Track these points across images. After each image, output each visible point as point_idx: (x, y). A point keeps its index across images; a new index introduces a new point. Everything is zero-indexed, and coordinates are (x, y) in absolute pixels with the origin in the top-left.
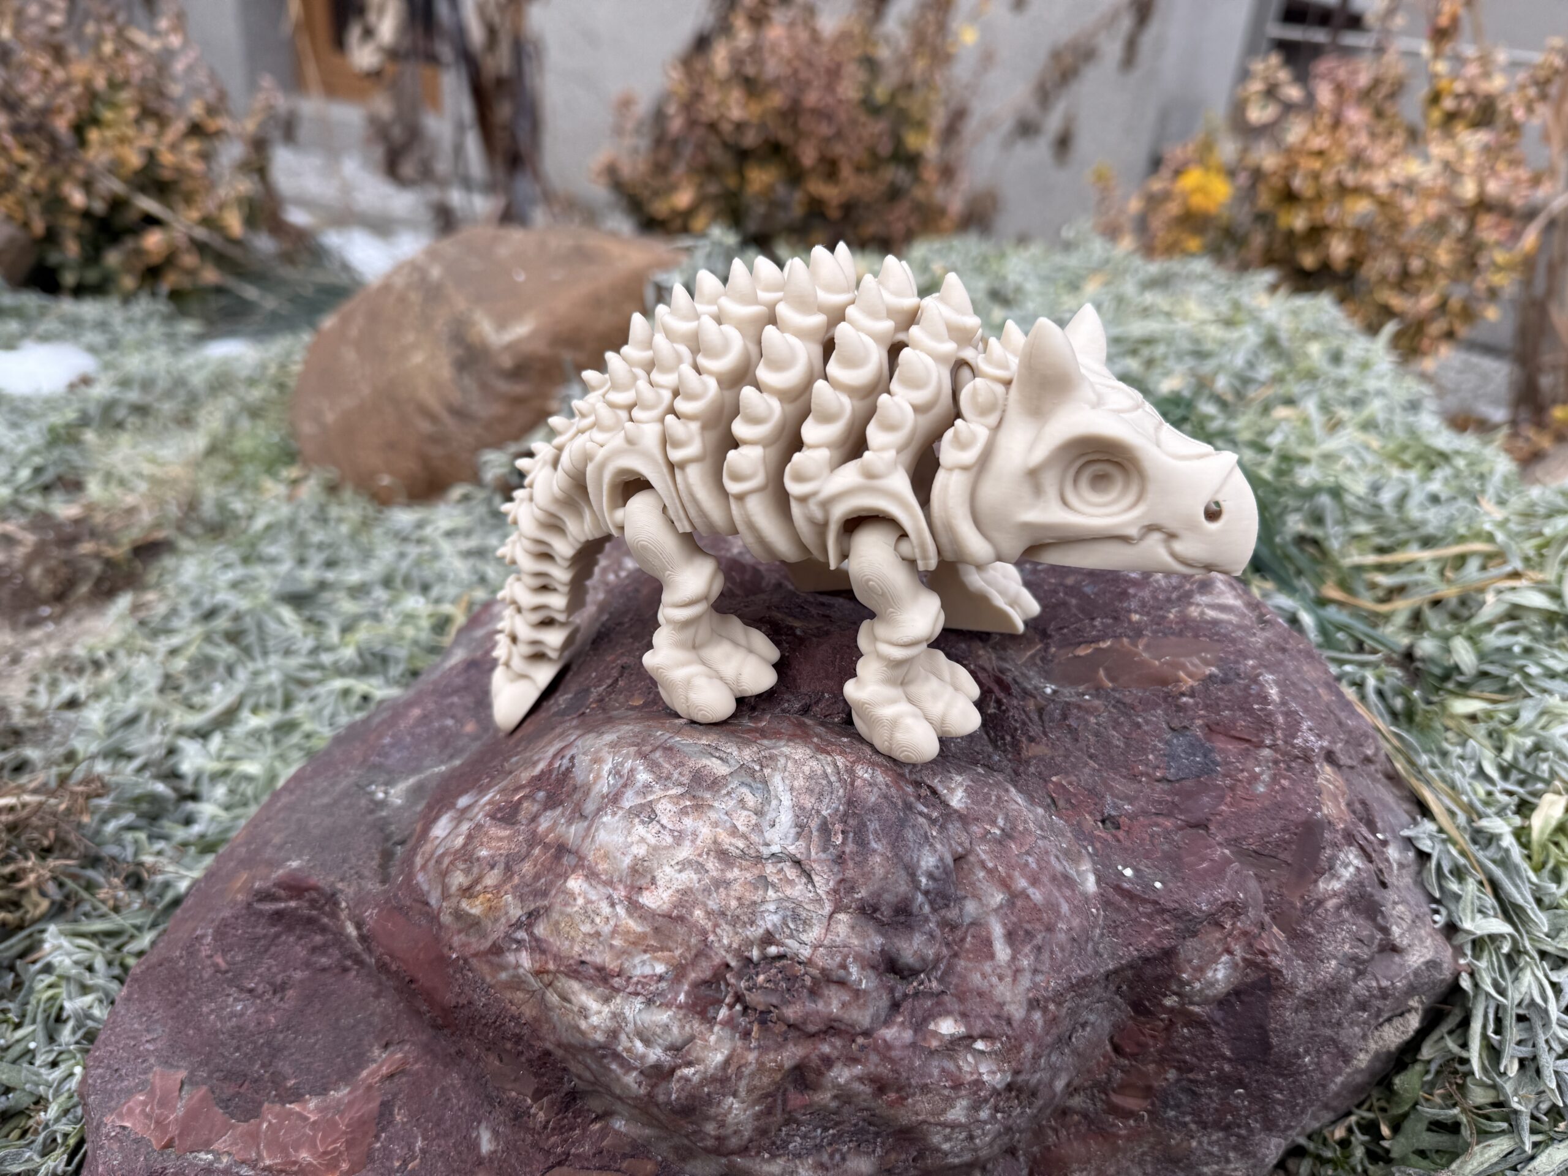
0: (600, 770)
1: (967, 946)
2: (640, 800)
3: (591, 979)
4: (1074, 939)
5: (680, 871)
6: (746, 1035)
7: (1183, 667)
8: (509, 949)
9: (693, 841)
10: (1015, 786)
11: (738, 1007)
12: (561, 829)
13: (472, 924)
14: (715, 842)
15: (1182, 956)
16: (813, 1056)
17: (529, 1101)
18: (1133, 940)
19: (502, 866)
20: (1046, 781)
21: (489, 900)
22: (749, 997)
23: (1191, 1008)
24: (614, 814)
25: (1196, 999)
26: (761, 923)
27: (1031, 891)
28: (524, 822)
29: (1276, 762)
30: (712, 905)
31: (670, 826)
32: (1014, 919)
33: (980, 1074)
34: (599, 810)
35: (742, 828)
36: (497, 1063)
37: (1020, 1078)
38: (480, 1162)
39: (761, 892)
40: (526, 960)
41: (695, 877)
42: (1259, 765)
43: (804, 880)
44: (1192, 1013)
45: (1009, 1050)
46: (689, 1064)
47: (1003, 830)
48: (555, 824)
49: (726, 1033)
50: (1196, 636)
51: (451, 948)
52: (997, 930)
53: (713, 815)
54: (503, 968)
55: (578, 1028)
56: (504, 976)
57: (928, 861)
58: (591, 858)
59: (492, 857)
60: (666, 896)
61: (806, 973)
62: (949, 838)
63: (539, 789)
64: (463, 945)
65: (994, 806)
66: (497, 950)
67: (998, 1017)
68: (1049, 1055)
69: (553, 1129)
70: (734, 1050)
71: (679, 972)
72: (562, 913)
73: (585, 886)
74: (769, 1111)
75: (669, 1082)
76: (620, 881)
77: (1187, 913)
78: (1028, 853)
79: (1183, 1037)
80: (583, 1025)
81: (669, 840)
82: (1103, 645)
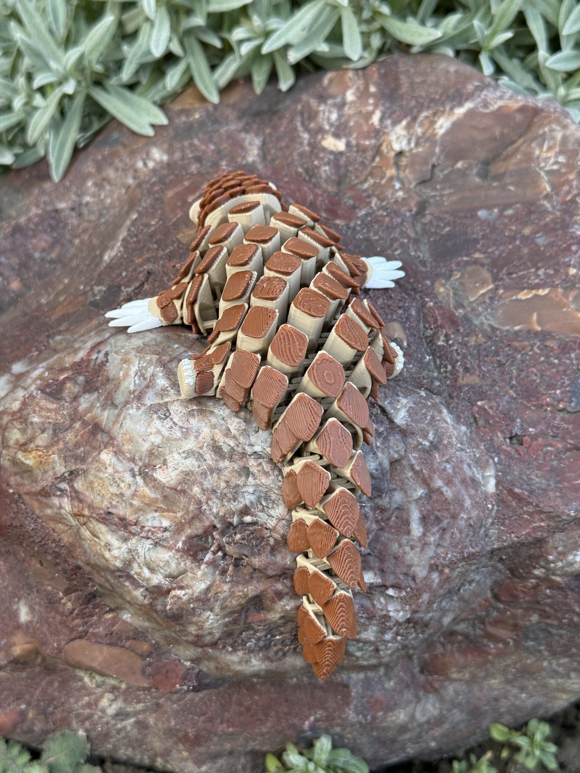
0: (128, 369)
1: (391, 523)
2: (158, 401)
3: (115, 525)
4: (470, 525)
5: (186, 458)
6: (224, 572)
8: (54, 495)
9: (196, 437)
10: (448, 408)
11: (220, 554)
12: (97, 411)
13: (26, 471)
14: (213, 439)
15: (550, 544)
16: (269, 591)
17: (61, 594)
18: (515, 530)
19: (51, 432)
20: (473, 404)
21: (40, 456)
22: (228, 548)
23: (554, 577)
24: (138, 408)
25: (559, 572)
26: (242, 500)
27: (444, 489)
28: (68, 399)
30: (207, 485)
31: (180, 424)
32: (429, 507)
33: (388, 611)
34: (127, 403)
35: (234, 432)
36: (39, 566)
37: (417, 616)
38: (18, 627)
39: (243, 479)
40: (66, 504)
41: (196, 463)
43: (276, 473)
44: (554, 581)
45: (411, 597)
46: (181, 588)
47: (431, 442)
48: (92, 406)
49: (210, 570)
51: (8, 485)
52: (415, 515)
53: (213, 420)
54: (50, 507)
55: (104, 557)
56: (49, 511)
58: (119, 439)
59: (43, 423)
60: (174, 474)
61: (271, 536)
62: (388, 448)
63: (80, 374)
64: (19, 485)
65: (427, 424)
66: (45, 493)
67: (406, 574)
68: (441, 602)
69: (77, 615)
70: (214, 582)
71: (179, 528)
72: (96, 476)
73: (114, 460)
74: (235, 622)
75: (166, 597)
76: (141, 459)
77: (558, 516)
78: (447, 461)
79: (546, 594)
80: (107, 555)
81: (179, 434)
82: (542, 292)
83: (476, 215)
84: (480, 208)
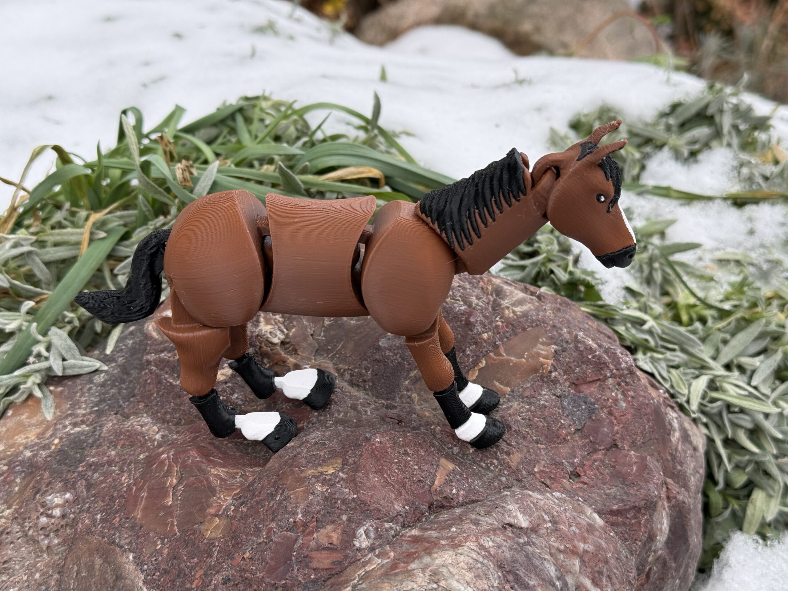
4: (616, 558)
7: (539, 355)
15: (655, 528)
18: (635, 537)
20: (533, 474)
23: (658, 554)
25: (660, 546)
27: (586, 547)
29: (619, 384)
42: (613, 391)
44: (658, 557)
47: (550, 521)
50: (524, 329)
52: (588, 583)
57: (552, 571)
62: (541, 548)
65: (536, 511)
78: (570, 526)
82: (483, 364)
83: (380, 346)
84: (378, 340)
